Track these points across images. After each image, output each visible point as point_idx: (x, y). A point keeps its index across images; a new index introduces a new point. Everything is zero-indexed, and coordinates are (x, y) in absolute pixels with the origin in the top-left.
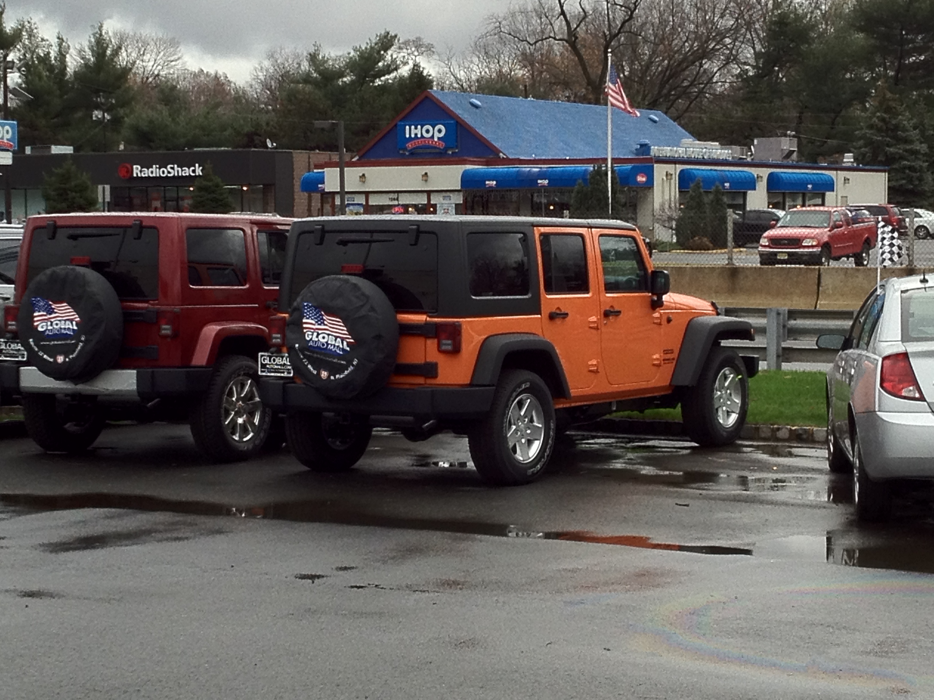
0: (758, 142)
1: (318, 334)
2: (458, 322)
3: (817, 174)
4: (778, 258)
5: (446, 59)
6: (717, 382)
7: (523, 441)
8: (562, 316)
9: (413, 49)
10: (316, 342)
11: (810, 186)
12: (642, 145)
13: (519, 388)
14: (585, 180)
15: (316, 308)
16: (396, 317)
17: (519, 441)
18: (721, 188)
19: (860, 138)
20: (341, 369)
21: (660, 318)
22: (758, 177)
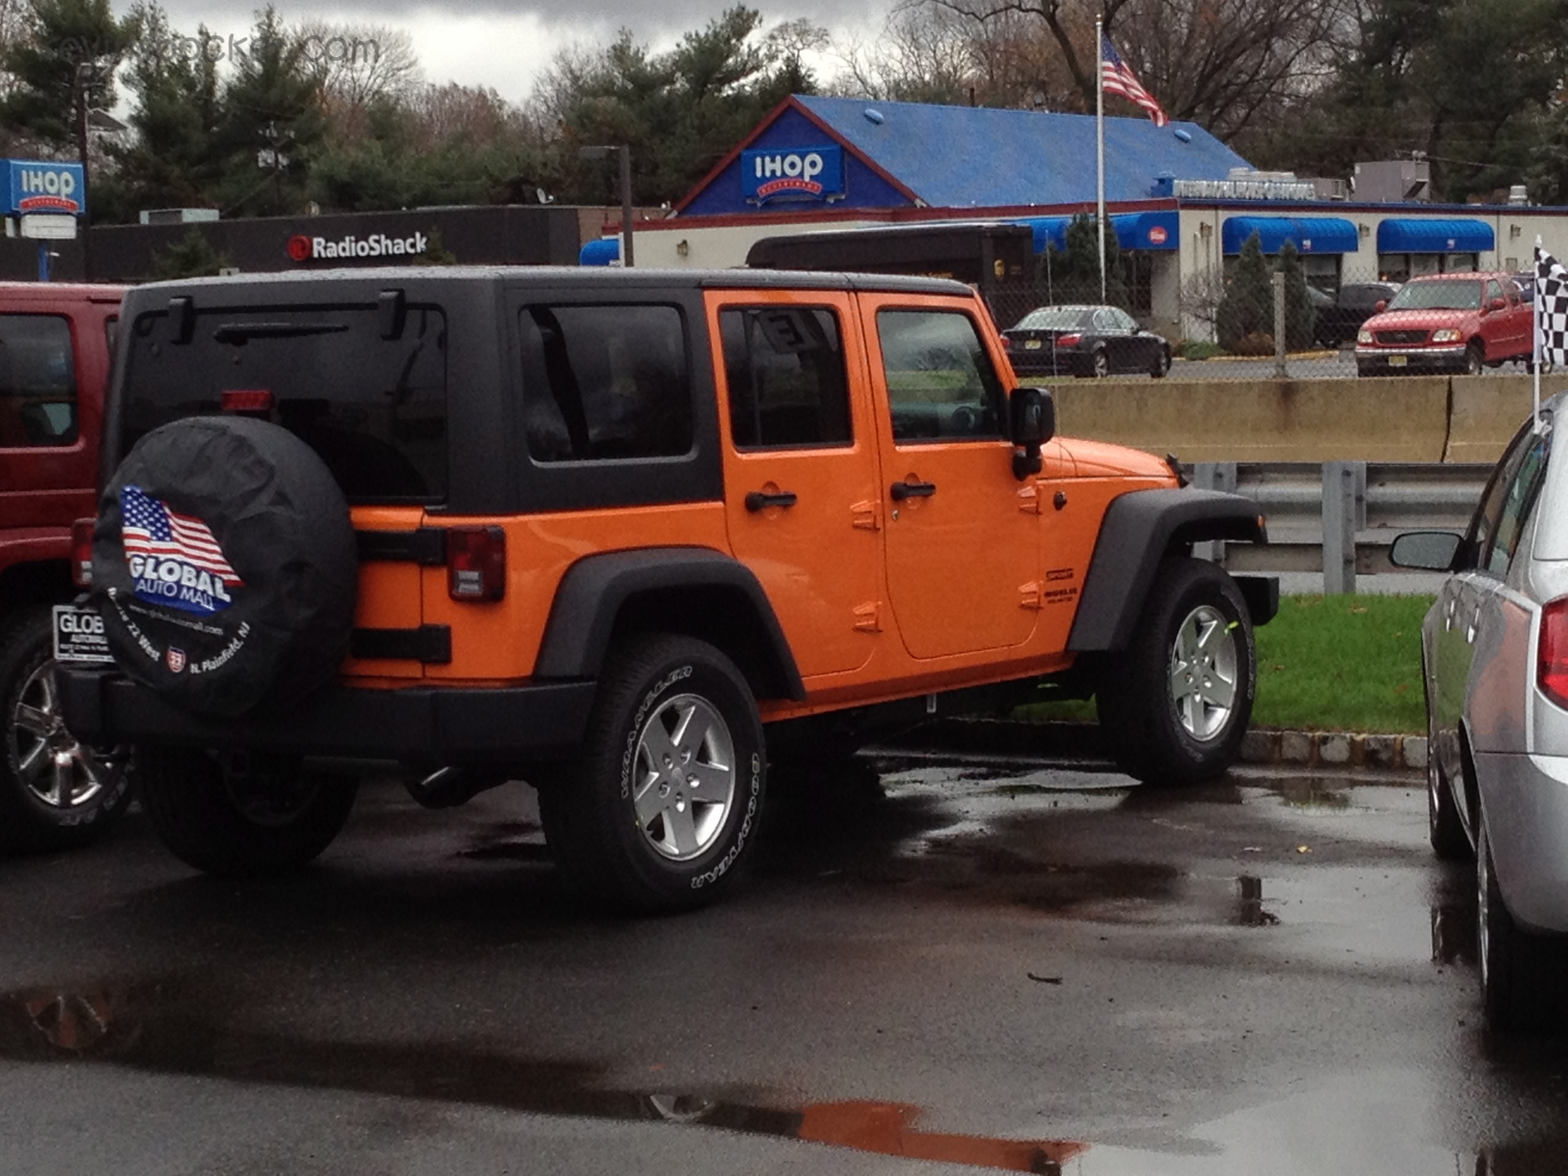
0: (1362, 171)
1: (158, 564)
2: (494, 526)
3: (1465, 221)
4: (1391, 364)
5: (847, 52)
6: (1179, 637)
7: (681, 807)
8: (782, 502)
9: (794, 38)
10: (153, 581)
11: (1451, 242)
12: (1162, 181)
13: (664, 681)
14: (1059, 241)
15: (152, 497)
16: (348, 514)
17: (672, 809)
18: (1294, 247)
19: (1538, 160)
20: (214, 647)
21: (1037, 499)
22: (1360, 229)
